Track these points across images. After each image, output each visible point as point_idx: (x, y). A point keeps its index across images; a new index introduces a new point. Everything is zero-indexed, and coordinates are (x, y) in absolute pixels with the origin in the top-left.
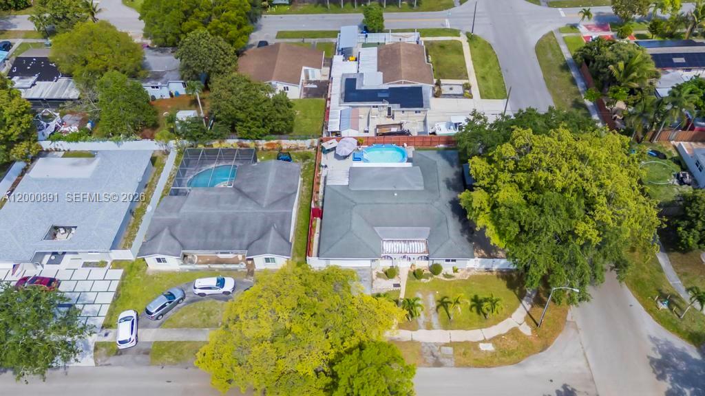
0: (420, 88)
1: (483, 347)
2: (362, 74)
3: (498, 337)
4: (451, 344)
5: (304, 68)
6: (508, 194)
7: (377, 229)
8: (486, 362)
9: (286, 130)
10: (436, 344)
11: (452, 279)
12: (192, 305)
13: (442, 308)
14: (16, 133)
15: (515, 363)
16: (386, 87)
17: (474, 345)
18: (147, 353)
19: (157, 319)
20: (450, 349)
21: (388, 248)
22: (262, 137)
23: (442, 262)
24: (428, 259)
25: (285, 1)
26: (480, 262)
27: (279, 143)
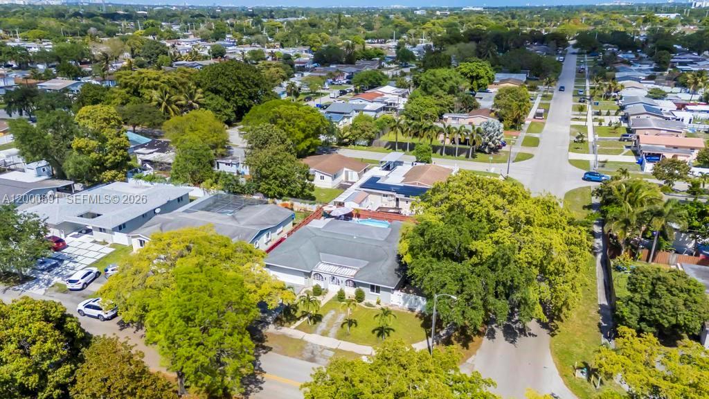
2: (388, 178)
4: (335, 350)
5: (346, 169)
10: (321, 347)
11: (372, 308)
13: (346, 326)
17: (357, 356)
20: (332, 353)
21: (322, 268)
22: (281, 196)
23: (367, 291)
24: (355, 285)
25: (365, 142)
26: (404, 298)
27: (292, 205)
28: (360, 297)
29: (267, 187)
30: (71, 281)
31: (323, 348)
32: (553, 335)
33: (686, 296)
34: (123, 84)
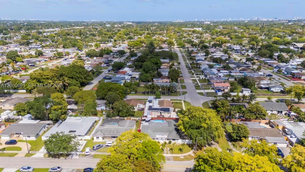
0: (169, 108)
1: (181, 157)
2: (154, 106)
3: (185, 156)
4: (173, 157)
5: (138, 104)
6: (186, 119)
7: (155, 133)
8: (182, 160)
9: (133, 116)
10: (169, 157)
12: (105, 148)
13: (171, 150)
14: (64, 112)
15: (189, 160)
16: (160, 108)
17: (179, 157)
18: (92, 156)
19: (95, 150)
20: (172, 158)
21: (157, 136)
22: (126, 116)
23: (172, 140)
24: (168, 139)
25: (134, 93)
26: (182, 141)
27: (130, 118)
28: (170, 143)
29: (122, 114)
30: (87, 152)
31: (170, 157)
32: (218, 144)
33: (244, 129)
34: (33, 78)
